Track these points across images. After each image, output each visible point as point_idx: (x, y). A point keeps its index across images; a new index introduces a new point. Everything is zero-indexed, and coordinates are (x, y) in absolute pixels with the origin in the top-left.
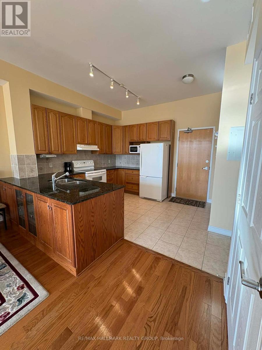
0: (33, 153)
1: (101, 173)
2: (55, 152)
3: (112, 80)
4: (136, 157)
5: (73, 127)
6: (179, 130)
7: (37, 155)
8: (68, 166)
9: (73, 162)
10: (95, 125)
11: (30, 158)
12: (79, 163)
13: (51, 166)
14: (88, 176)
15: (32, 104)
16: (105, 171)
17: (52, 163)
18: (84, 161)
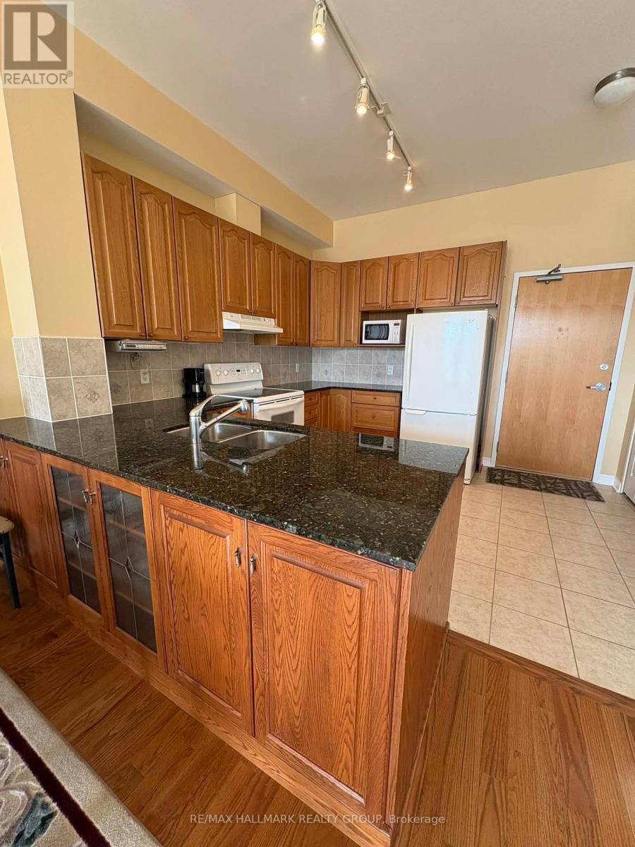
0: (93, 334)
1: (291, 402)
2: (161, 333)
3: (363, 81)
4: (377, 355)
5: (212, 254)
6: (517, 276)
7: (108, 340)
8: (194, 380)
9: (209, 367)
10: (270, 254)
11: (85, 350)
12: (226, 373)
13: (145, 380)
14: (260, 411)
15: (86, 156)
16: (299, 396)
17: (147, 370)
18: (238, 366)
